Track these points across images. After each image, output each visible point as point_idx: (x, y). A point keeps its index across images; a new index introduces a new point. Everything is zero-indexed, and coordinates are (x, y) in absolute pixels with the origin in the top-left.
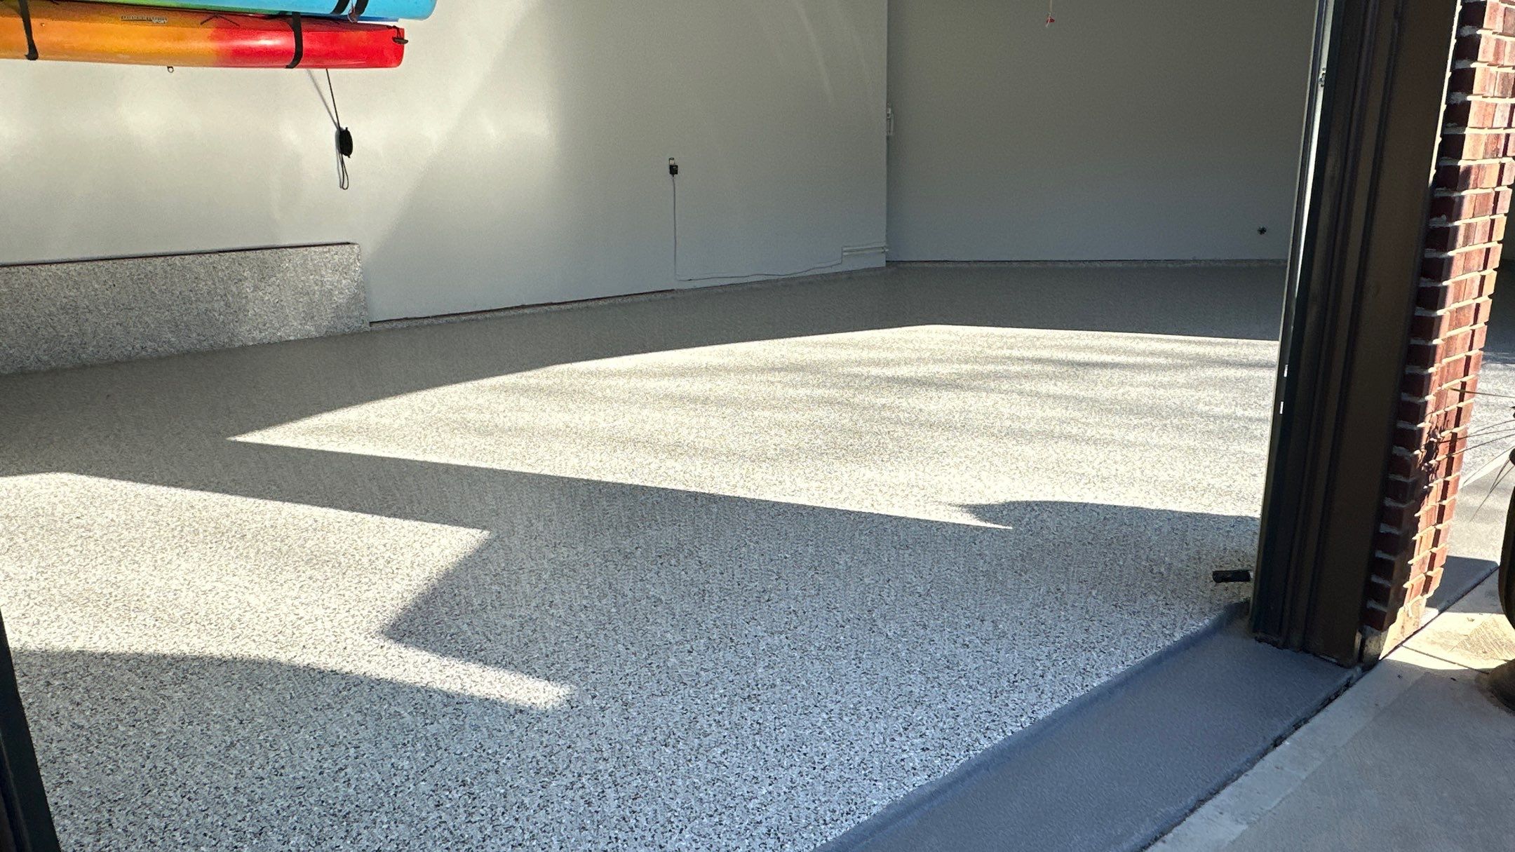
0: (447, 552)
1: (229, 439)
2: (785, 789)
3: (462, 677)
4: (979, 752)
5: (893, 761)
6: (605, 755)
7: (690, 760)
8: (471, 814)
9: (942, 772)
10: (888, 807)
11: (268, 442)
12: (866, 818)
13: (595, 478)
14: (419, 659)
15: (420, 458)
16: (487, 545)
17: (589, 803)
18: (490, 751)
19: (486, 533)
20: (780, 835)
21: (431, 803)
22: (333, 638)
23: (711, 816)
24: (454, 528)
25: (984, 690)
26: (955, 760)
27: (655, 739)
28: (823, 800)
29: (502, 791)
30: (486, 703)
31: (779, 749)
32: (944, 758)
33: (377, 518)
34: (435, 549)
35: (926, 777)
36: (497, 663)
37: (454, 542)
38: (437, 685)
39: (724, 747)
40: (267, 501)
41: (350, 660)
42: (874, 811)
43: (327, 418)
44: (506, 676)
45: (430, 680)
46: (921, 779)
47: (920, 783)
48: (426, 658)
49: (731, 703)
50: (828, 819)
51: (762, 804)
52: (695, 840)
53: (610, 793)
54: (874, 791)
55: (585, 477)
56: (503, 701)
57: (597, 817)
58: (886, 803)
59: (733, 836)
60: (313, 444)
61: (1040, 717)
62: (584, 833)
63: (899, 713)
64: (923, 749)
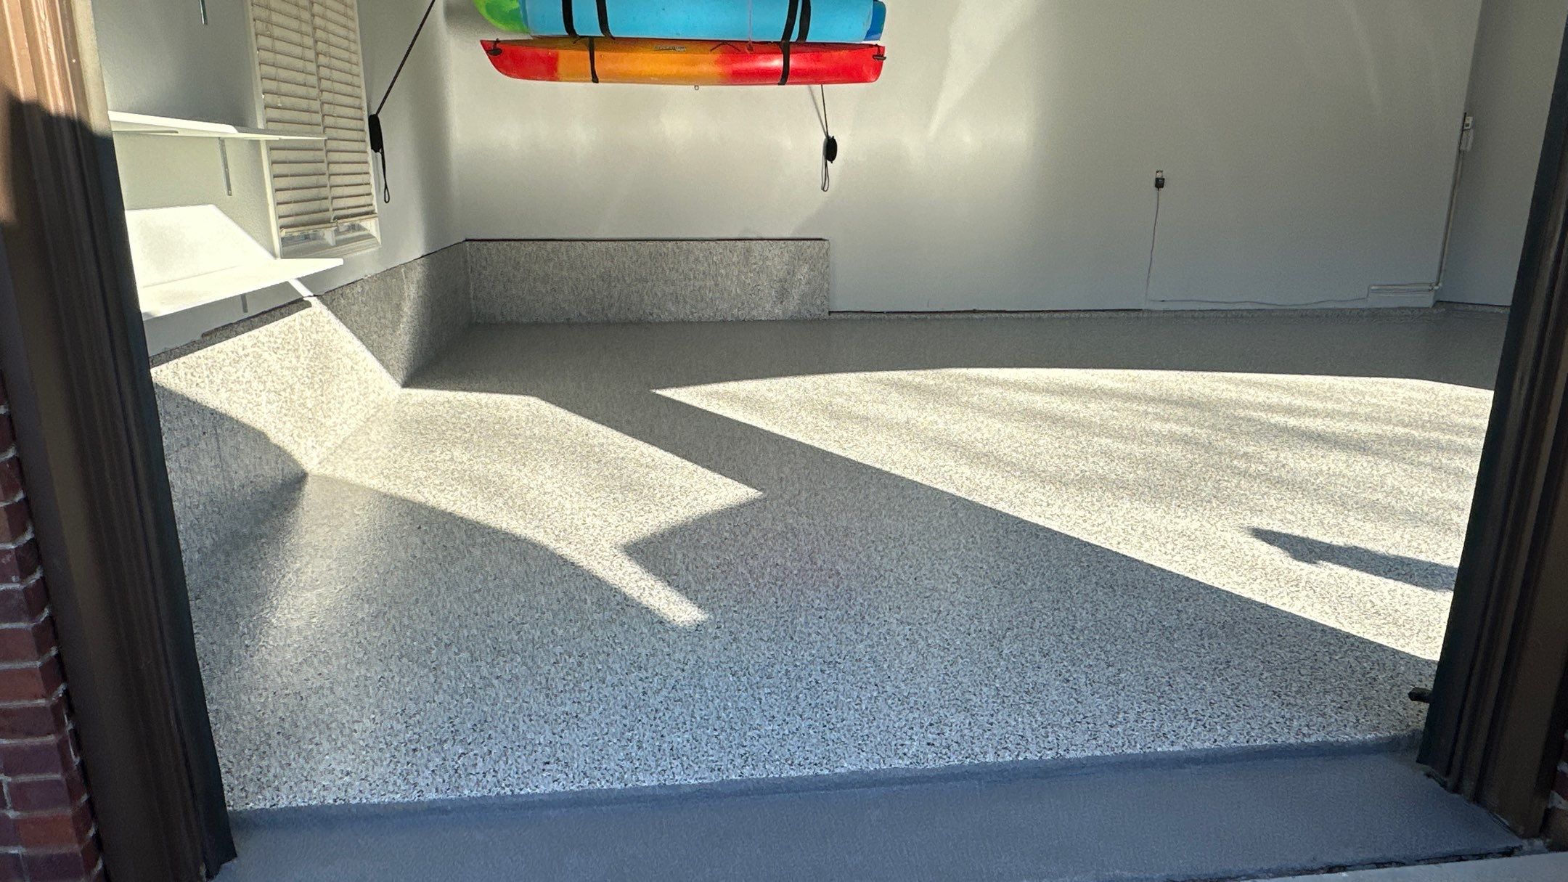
0: (718, 502)
1: (654, 391)
2: (787, 732)
3: (647, 588)
4: (976, 762)
5: (893, 743)
6: (686, 667)
7: (739, 690)
8: (568, 674)
9: (926, 764)
10: (853, 772)
11: (676, 397)
12: (826, 772)
13: (886, 469)
14: (630, 570)
15: (767, 428)
16: (752, 503)
17: (644, 693)
18: (617, 641)
19: (760, 493)
20: (750, 759)
21: (553, 660)
22: (592, 541)
23: (715, 730)
24: (741, 485)
25: (1039, 719)
26: (947, 760)
27: (730, 668)
28: (807, 748)
29: (600, 667)
30: (644, 611)
31: (813, 705)
32: (939, 755)
33: (695, 466)
34: (711, 498)
35: (908, 763)
36: (678, 586)
37: (731, 495)
38: (626, 590)
39: (773, 689)
40: (635, 440)
41: (589, 558)
42: (837, 771)
43: (732, 386)
44: (675, 596)
45: (625, 585)
46: (902, 763)
47: (897, 766)
48: (635, 570)
49: (812, 662)
50: (796, 762)
51: (758, 735)
52: (688, 741)
53: (664, 692)
54: (853, 758)
55: (878, 466)
56: (657, 612)
57: (642, 703)
58: (854, 768)
59: (717, 748)
60: (703, 405)
61: (1068, 756)
62: (624, 710)
63: (941, 712)
64: (929, 744)
